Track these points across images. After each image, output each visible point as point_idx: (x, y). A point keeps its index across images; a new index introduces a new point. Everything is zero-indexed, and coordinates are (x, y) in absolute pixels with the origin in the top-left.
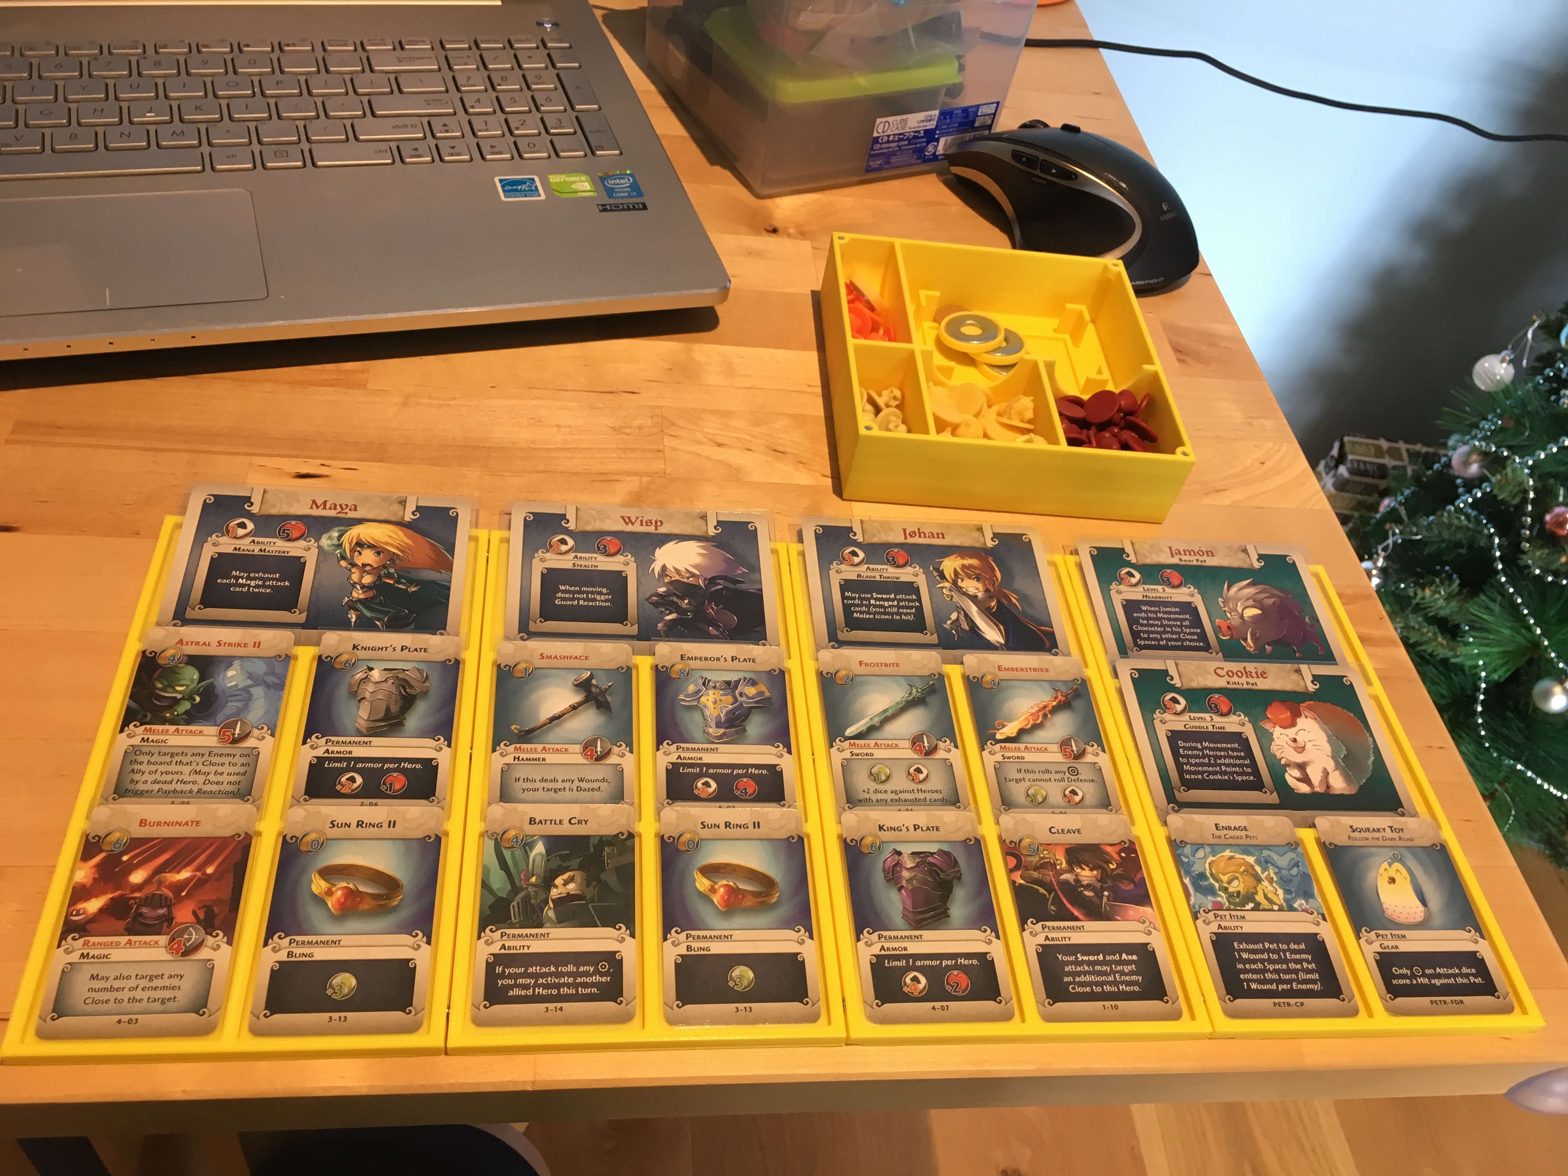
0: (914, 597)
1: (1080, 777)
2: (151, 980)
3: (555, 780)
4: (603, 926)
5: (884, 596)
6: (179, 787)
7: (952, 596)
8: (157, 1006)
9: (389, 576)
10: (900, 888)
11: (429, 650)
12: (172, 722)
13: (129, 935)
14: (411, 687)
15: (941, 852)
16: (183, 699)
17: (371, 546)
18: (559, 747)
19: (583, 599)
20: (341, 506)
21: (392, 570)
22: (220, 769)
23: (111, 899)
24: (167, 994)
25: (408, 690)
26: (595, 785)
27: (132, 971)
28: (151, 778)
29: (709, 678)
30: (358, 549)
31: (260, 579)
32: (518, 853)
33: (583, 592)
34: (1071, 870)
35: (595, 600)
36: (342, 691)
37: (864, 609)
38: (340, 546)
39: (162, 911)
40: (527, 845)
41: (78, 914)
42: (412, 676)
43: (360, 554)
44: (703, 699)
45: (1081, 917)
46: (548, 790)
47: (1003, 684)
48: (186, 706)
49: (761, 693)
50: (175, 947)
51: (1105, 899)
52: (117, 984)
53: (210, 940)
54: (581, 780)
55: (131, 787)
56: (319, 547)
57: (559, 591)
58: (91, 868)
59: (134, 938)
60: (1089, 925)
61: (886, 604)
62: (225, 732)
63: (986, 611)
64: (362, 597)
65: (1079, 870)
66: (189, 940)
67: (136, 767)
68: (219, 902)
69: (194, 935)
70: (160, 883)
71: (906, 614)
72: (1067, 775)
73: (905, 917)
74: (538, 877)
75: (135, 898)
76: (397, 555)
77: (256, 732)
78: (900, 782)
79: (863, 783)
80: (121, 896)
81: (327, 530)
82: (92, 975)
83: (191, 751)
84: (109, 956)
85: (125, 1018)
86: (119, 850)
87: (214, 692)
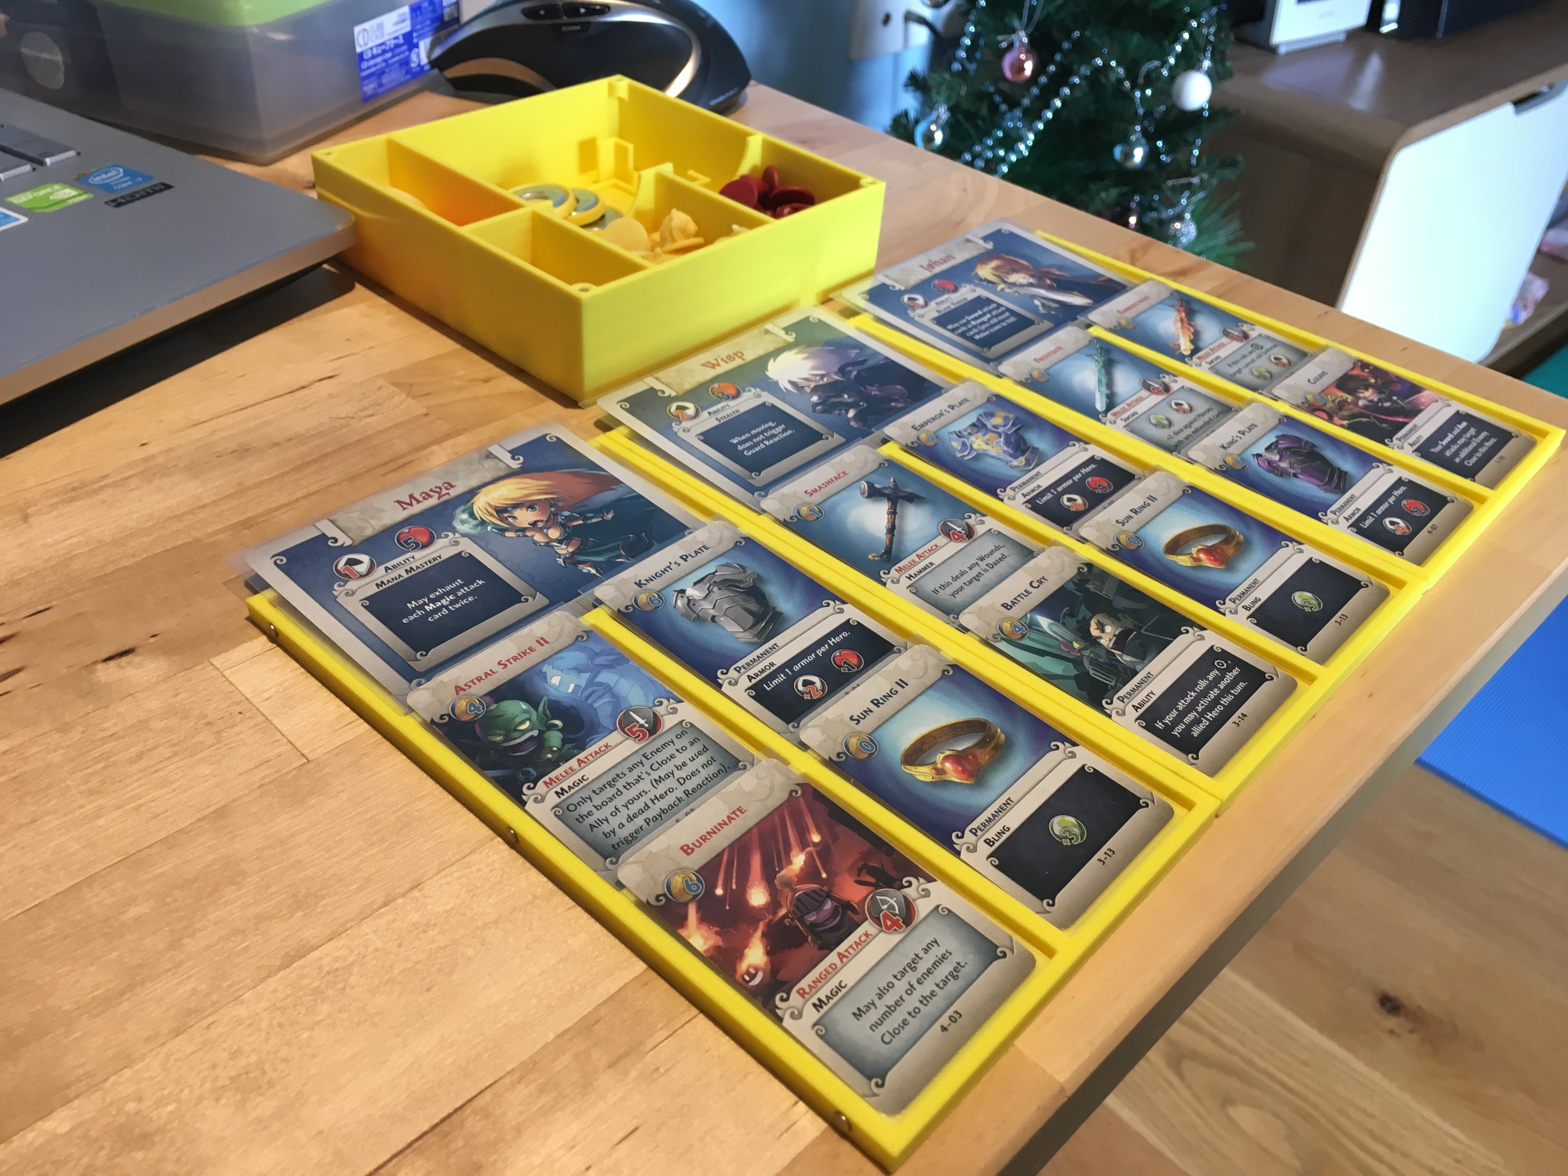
2: (914, 969)
3: (963, 573)
6: (662, 804)
8: (953, 985)
9: (571, 519)
10: (1295, 475)
11: (708, 546)
12: (564, 758)
13: (831, 950)
14: (740, 581)
15: (1280, 438)
16: (542, 732)
17: (516, 506)
18: (927, 547)
19: (764, 440)
20: (432, 491)
21: (566, 513)
22: (678, 761)
23: (764, 935)
24: (945, 969)
25: (742, 586)
26: (997, 555)
27: (883, 978)
28: (622, 818)
30: (506, 515)
31: (448, 594)
33: (757, 435)
34: (1358, 398)
35: (776, 436)
36: (687, 625)
38: (484, 522)
39: (829, 905)
41: (752, 977)
42: (725, 573)
43: (514, 517)
44: (975, 447)
45: (1405, 420)
46: (970, 583)
48: (555, 737)
49: (1007, 418)
50: (889, 923)
51: (1400, 402)
52: (890, 999)
53: (911, 892)
54: (982, 558)
55: (614, 840)
56: (464, 535)
57: (736, 446)
58: (699, 927)
59: (841, 948)
60: (1416, 422)
62: (629, 730)
63: (1051, 289)
64: (571, 549)
65: (1361, 395)
66: (891, 907)
67: (591, 820)
68: (865, 856)
69: (890, 900)
70: (788, 884)
75: (785, 916)
76: (549, 498)
77: (660, 710)
78: (1179, 418)
79: (1161, 434)
80: (769, 925)
81: (452, 517)
82: (854, 1014)
83: (624, 768)
84: (843, 985)
85: (944, 1020)
86: (702, 889)
87: (566, 707)
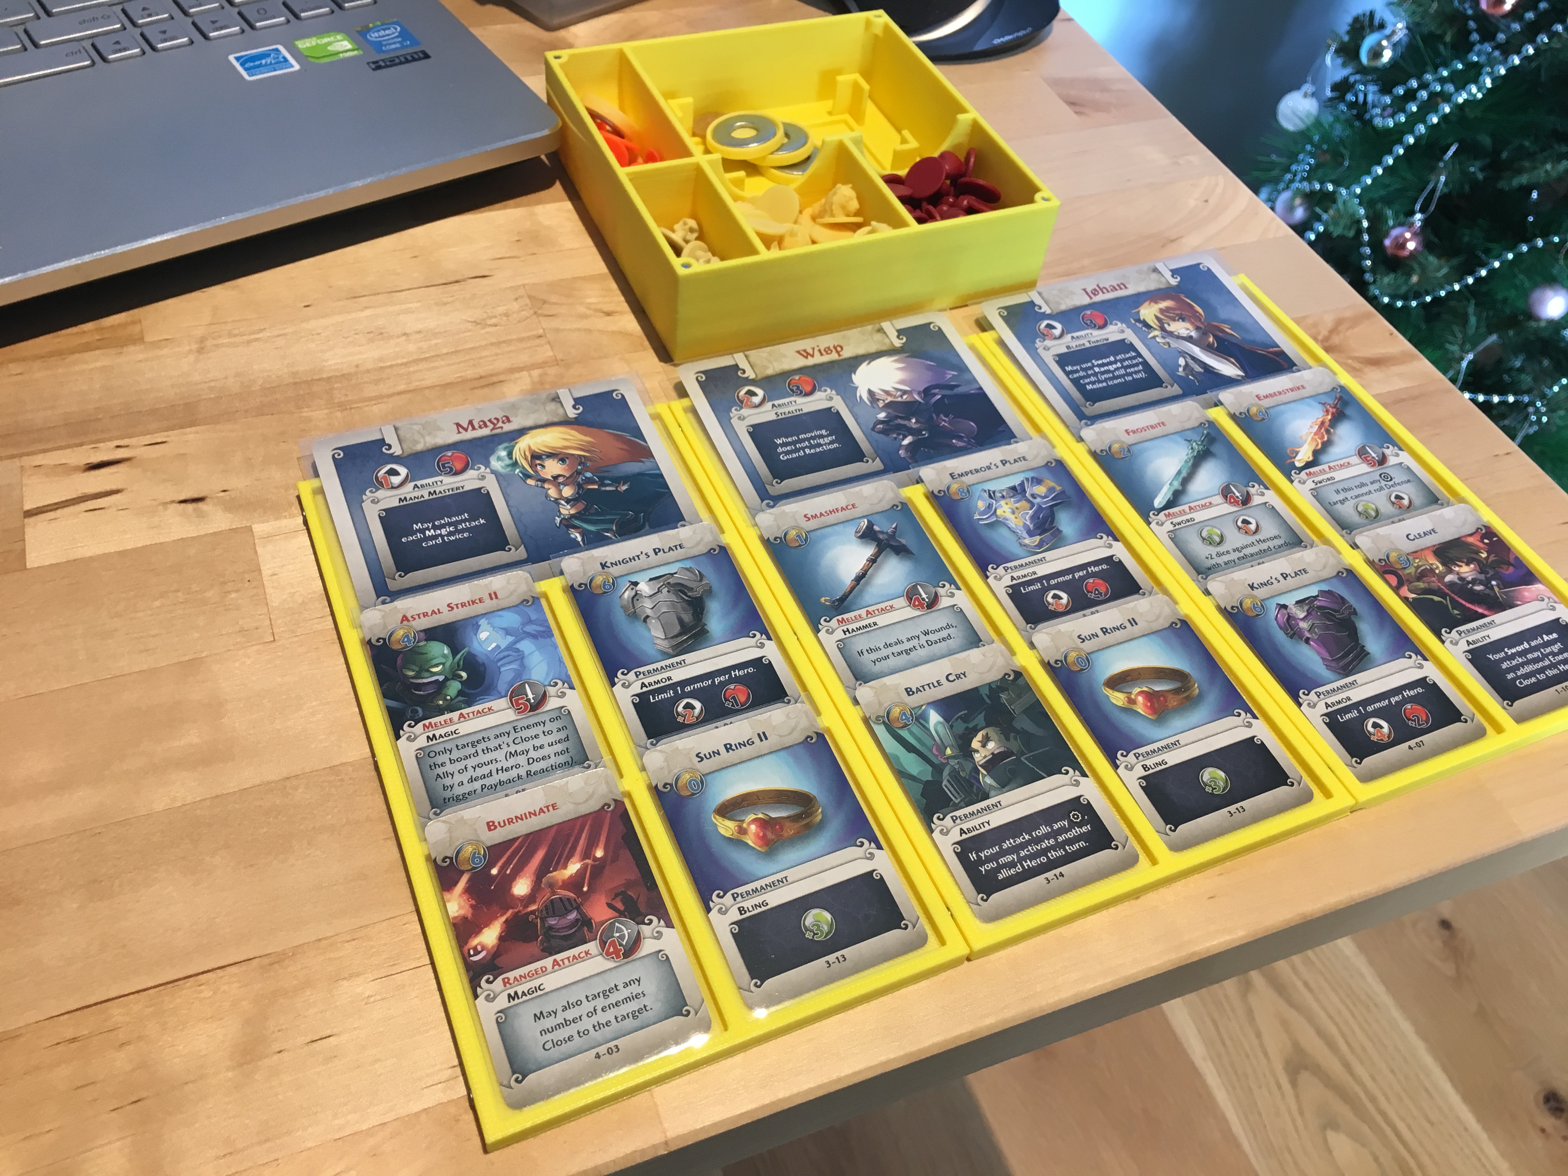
0: (1134, 354)
1: (1397, 480)
2: (606, 996)
3: (899, 642)
4: (1049, 775)
5: (1105, 361)
6: (504, 777)
7: (1168, 343)
8: (630, 1023)
9: (589, 481)
10: (1307, 641)
11: (684, 545)
12: (451, 708)
13: (551, 955)
14: (691, 589)
15: (1322, 593)
16: (446, 679)
17: (550, 455)
18: (883, 605)
19: (807, 447)
20: (490, 421)
21: (589, 475)
22: (537, 742)
23: (506, 922)
24: (634, 1006)
25: (689, 594)
26: (944, 634)
27: (578, 994)
28: (465, 777)
29: (992, 489)
30: (538, 462)
31: (449, 524)
32: (915, 729)
33: (804, 440)
34: (1451, 571)
35: (819, 445)
36: (620, 618)
37: (1093, 379)
38: (515, 464)
39: (573, 916)
40: (921, 719)
41: (477, 953)
42: (683, 577)
43: (543, 466)
44: (999, 512)
45: (1486, 612)
46: (899, 654)
47: (1271, 411)
48: (454, 687)
49: (1051, 490)
50: (612, 950)
51: (1496, 589)
52: (570, 1014)
53: (646, 930)
54: (926, 633)
55: (448, 794)
56: (493, 472)
57: (777, 446)
58: (460, 895)
59: (559, 957)
60: (1499, 617)
61: (1111, 368)
62: (517, 701)
63: (1208, 348)
64: (573, 512)
65: (1457, 569)
66: (622, 937)
67: (440, 771)
68: (629, 884)
69: (625, 930)
70: (552, 886)
71: (1136, 372)
72: (1383, 483)
73: (1328, 667)
74: (952, 747)
76: (584, 456)
77: (551, 691)
78: (1235, 539)
79: (1202, 551)
80: (516, 915)
81: (493, 451)
82: (535, 1015)
83: (491, 734)
84: (542, 988)
85: (602, 1049)
86: (480, 865)
87: (477, 661)
